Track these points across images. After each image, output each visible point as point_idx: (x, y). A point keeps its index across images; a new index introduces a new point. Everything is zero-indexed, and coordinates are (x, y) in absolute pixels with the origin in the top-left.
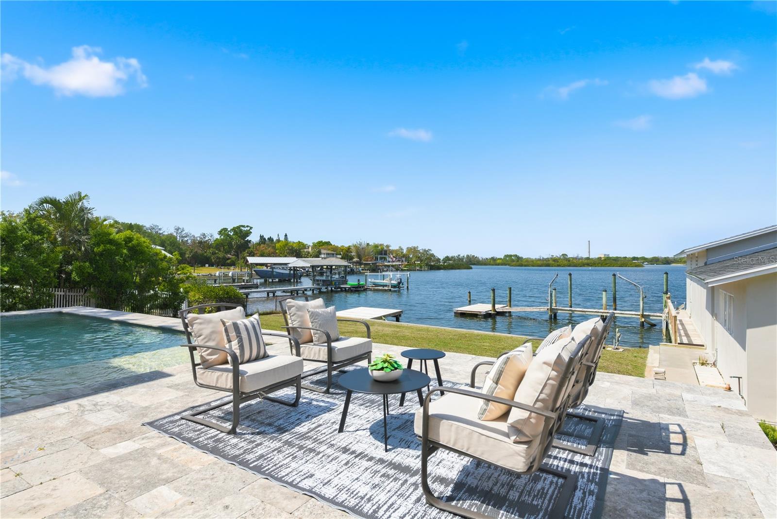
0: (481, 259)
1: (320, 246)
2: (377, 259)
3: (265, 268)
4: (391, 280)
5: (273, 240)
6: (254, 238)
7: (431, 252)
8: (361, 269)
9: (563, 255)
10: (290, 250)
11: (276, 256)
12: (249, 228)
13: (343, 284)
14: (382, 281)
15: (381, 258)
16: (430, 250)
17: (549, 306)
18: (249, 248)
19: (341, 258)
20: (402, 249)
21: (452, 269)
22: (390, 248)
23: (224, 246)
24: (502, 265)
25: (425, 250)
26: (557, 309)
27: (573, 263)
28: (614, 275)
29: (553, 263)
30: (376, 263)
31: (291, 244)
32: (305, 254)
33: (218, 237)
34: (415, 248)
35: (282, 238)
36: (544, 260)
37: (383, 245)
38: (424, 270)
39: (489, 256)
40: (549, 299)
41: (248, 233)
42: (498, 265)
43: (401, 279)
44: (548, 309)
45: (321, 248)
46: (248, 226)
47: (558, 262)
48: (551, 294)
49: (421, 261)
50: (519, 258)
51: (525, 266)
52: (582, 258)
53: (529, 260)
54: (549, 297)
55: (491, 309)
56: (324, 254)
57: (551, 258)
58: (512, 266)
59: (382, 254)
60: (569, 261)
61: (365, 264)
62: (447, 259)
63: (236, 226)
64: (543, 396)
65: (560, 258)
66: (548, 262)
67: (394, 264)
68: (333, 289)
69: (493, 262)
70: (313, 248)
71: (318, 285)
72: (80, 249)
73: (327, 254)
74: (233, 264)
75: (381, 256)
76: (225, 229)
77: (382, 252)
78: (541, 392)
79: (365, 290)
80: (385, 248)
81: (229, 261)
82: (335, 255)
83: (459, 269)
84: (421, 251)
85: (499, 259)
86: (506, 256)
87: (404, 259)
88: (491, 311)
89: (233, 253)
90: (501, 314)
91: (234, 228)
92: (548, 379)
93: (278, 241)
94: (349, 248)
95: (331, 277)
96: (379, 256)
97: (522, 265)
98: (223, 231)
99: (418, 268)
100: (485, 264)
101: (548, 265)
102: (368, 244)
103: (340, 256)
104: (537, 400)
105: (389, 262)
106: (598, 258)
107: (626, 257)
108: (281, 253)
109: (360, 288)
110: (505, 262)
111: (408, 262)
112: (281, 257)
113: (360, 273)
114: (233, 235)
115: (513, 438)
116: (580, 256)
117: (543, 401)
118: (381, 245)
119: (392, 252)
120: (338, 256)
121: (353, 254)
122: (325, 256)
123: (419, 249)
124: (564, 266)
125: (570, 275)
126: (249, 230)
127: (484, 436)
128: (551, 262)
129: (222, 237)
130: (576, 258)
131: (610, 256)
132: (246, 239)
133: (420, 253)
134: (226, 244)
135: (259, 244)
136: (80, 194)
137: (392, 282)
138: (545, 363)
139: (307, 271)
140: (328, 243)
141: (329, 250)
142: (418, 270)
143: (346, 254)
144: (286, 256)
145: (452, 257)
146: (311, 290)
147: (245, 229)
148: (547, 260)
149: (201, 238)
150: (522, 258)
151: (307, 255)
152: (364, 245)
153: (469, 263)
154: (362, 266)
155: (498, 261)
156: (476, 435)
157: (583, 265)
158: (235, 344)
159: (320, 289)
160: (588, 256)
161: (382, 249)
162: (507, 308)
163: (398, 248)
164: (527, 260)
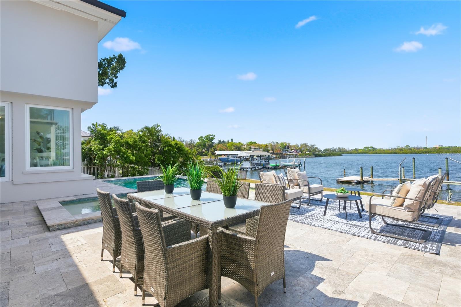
0: (348, 150)
1: (250, 144)
2: (283, 151)
3: (224, 157)
4: (295, 162)
5: (225, 142)
6: (216, 141)
7: (316, 147)
8: (274, 157)
9: (406, 146)
10: (235, 147)
11: (227, 151)
12: (213, 136)
13: (267, 165)
14: (289, 163)
15: (285, 151)
16: (315, 145)
17: (400, 177)
18: (214, 146)
19: (263, 151)
20: (297, 145)
21: (329, 156)
22: (290, 145)
23: (201, 146)
24: (362, 153)
25: (312, 146)
26: (405, 179)
27: (414, 151)
28: (447, 159)
29: (399, 151)
30: (283, 153)
31: (235, 144)
32: (243, 149)
33: (198, 141)
34: (305, 144)
35: (230, 141)
36: (392, 149)
37: (286, 143)
38: (312, 157)
39: (353, 148)
40: (400, 173)
41: (213, 139)
42: (360, 153)
43: (300, 162)
44: (399, 179)
45: (251, 145)
46: (213, 135)
47: (403, 151)
48: (401, 171)
49: (310, 152)
50: (374, 149)
51: (379, 154)
52: (421, 148)
53: (381, 150)
54: (400, 172)
55: (360, 179)
56: (253, 149)
57: (398, 148)
58: (370, 154)
59: (286, 148)
60: (411, 150)
61: (276, 154)
62: (326, 150)
63: (207, 135)
64: (418, 196)
65: (404, 149)
66: (395, 151)
67: (293, 153)
68: (262, 168)
69: (356, 152)
70: (246, 146)
71: (254, 165)
72: (158, 149)
73: (254, 149)
74: (206, 155)
75: (285, 149)
76: (202, 137)
77: (286, 147)
78: (418, 195)
79: (280, 168)
80: (288, 145)
81: (204, 154)
82: (259, 149)
83: (334, 156)
84: (309, 146)
85: (360, 149)
86: (365, 148)
87: (299, 151)
88: (360, 180)
89: (206, 149)
90: (367, 182)
91: (206, 136)
92: (421, 190)
93: (228, 142)
94: (267, 145)
95: (261, 161)
96: (284, 149)
97: (376, 153)
98: (201, 138)
99: (308, 156)
100: (351, 153)
101: (396, 153)
102: (277, 143)
103: (262, 150)
104: (416, 197)
105: (291, 153)
106: (434, 148)
107: (456, 147)
108: (230, 149)
109: (277, 167)
110: (364, 151)
111: (301, 153)
112: (230, 151)
113: (274, 159)
114: (206, 140)
115: (407, 210)
116: (419, 146)
117: (418, 197)
118: (285, 143)
119: (291, 147)
120: (261, 150)
121: (269, 148)
122: (254, 150)
123: (308, 145)
124: (408, 153)
125: (414, 159)
126: (213, 137)
127: (395, 210)
128: (397, 151)
129: (200, 141)
130: (416, 148)
131: (443, 146)
132: (212, 142)
133: (309, 147)
134: (202, 145)
135: (218, 144)
136: (157, 124)
137: (295, 164)
138: (419, 185)
139: (245, 158)
140: (255, 143)
141: (255, 146)
142: (308, 157)
143: (265, 148)
144: (232, 150)
145: (329, 149)
146: (249, 168)
147: (211, 136)
148: (395, 149)
149: (190, 142)
150: (376, 149)
151: (244, 150)
152: (275, 143)
153: (340, 153)
154: (275, 155)
155: (360, 151)
156: (391, 210)
157: (422, 152)
158: (279, 183)
159: (255, 168)
160: (426, 147)
161: (286, 145)
162: (370, 178)
163: (295, 144)
164: (380, 150)
